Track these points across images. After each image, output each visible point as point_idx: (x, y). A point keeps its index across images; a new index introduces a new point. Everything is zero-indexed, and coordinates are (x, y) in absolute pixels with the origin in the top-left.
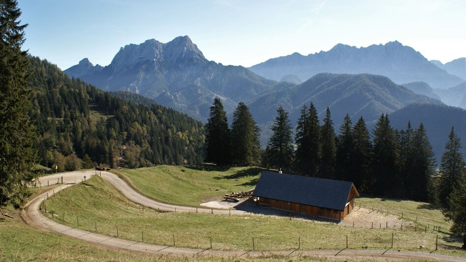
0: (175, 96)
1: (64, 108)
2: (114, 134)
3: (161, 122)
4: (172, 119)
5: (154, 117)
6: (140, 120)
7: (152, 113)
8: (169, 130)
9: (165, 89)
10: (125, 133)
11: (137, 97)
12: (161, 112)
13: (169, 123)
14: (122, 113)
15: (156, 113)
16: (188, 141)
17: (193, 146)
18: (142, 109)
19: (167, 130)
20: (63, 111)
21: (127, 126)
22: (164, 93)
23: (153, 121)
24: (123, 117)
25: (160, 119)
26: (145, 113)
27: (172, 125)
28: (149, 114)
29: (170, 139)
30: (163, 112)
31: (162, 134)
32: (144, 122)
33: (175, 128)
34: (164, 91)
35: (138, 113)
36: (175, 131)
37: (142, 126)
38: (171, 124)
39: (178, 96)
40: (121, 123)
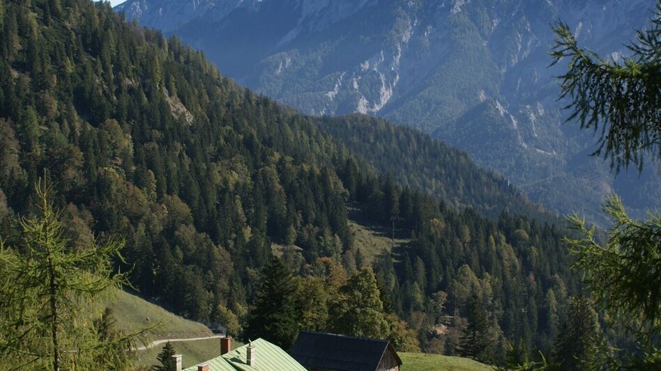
0: (524, 119)
1: (295, 219)
2: (419, 297)
3: (527, 266)
4: (555, 257)
5: (508, 252)
6: (475, 261)
7: (503, 238)
8: (551, 291)
9: (488, 92)
10: (443, 295)
11: (409, 140)
12: (527, 236)
13: (548, 267)
14: (431, 238)
15: (512, 240)
16: (598, 325)
17: (611, 338)
18: (477, 227)
19: (545, 291)
20: (293, 229)
21: (445, 277)
22: (484, 106)
23: (506, 263)
24: (433, 251)
25: (523, 255)
26: (487, 240)
27: (557, 276)
28: (496, 241)
29: (553, 316)
30: (530, 235)
31: (533, 301)
32: (485, 265)
33: (562, 284)
34: (482, 97)
35: (468, 238)
36: (564, 294)
37: (480, 276)
38: (552, 273)
39: (533, 117)
40: (428, 267)
